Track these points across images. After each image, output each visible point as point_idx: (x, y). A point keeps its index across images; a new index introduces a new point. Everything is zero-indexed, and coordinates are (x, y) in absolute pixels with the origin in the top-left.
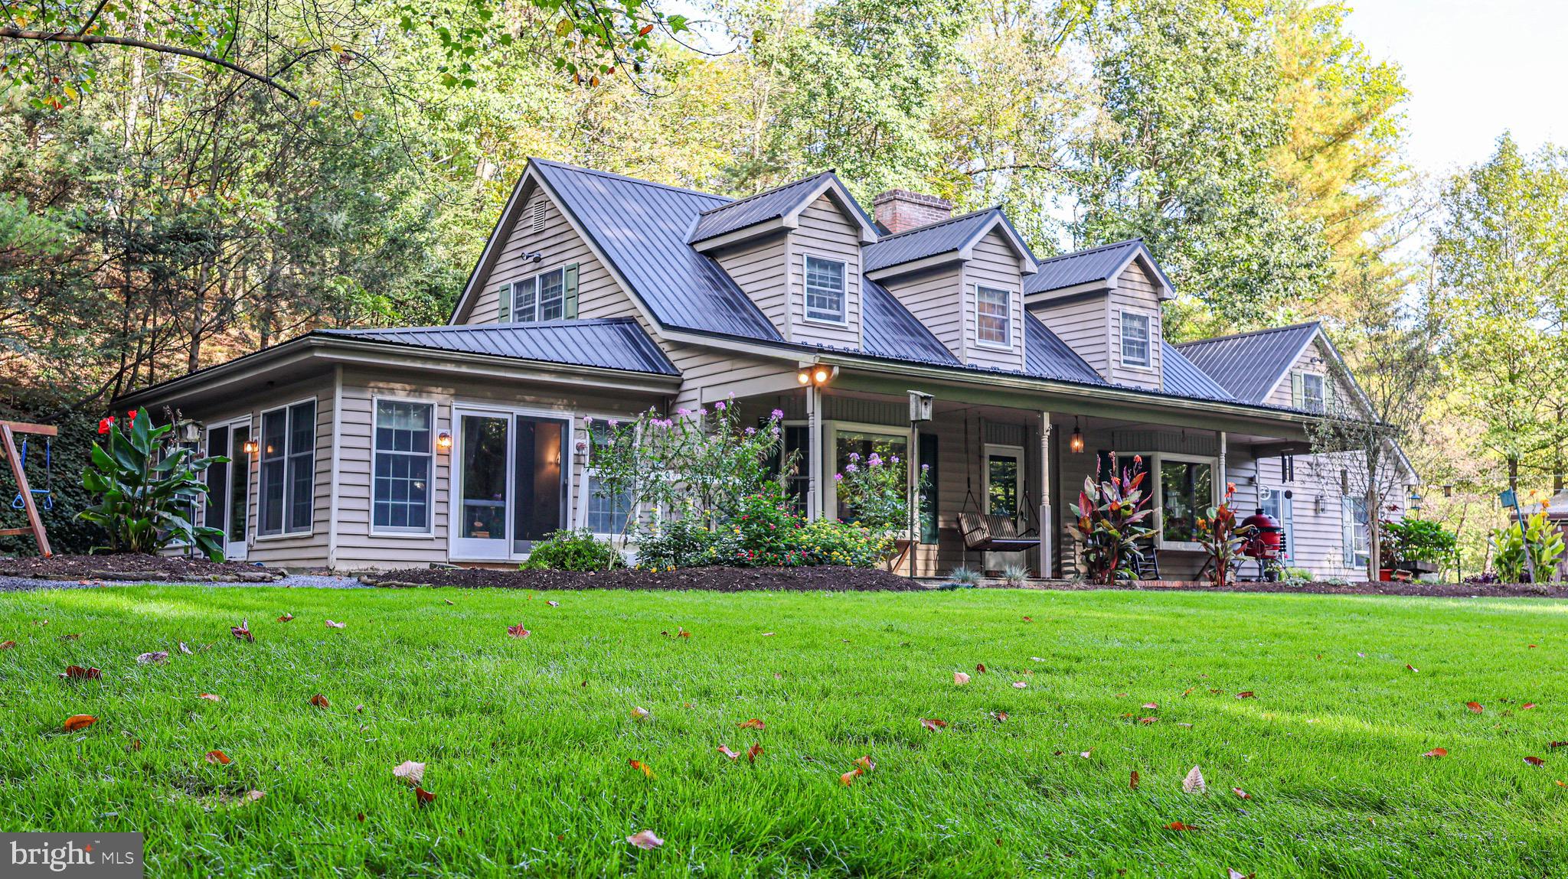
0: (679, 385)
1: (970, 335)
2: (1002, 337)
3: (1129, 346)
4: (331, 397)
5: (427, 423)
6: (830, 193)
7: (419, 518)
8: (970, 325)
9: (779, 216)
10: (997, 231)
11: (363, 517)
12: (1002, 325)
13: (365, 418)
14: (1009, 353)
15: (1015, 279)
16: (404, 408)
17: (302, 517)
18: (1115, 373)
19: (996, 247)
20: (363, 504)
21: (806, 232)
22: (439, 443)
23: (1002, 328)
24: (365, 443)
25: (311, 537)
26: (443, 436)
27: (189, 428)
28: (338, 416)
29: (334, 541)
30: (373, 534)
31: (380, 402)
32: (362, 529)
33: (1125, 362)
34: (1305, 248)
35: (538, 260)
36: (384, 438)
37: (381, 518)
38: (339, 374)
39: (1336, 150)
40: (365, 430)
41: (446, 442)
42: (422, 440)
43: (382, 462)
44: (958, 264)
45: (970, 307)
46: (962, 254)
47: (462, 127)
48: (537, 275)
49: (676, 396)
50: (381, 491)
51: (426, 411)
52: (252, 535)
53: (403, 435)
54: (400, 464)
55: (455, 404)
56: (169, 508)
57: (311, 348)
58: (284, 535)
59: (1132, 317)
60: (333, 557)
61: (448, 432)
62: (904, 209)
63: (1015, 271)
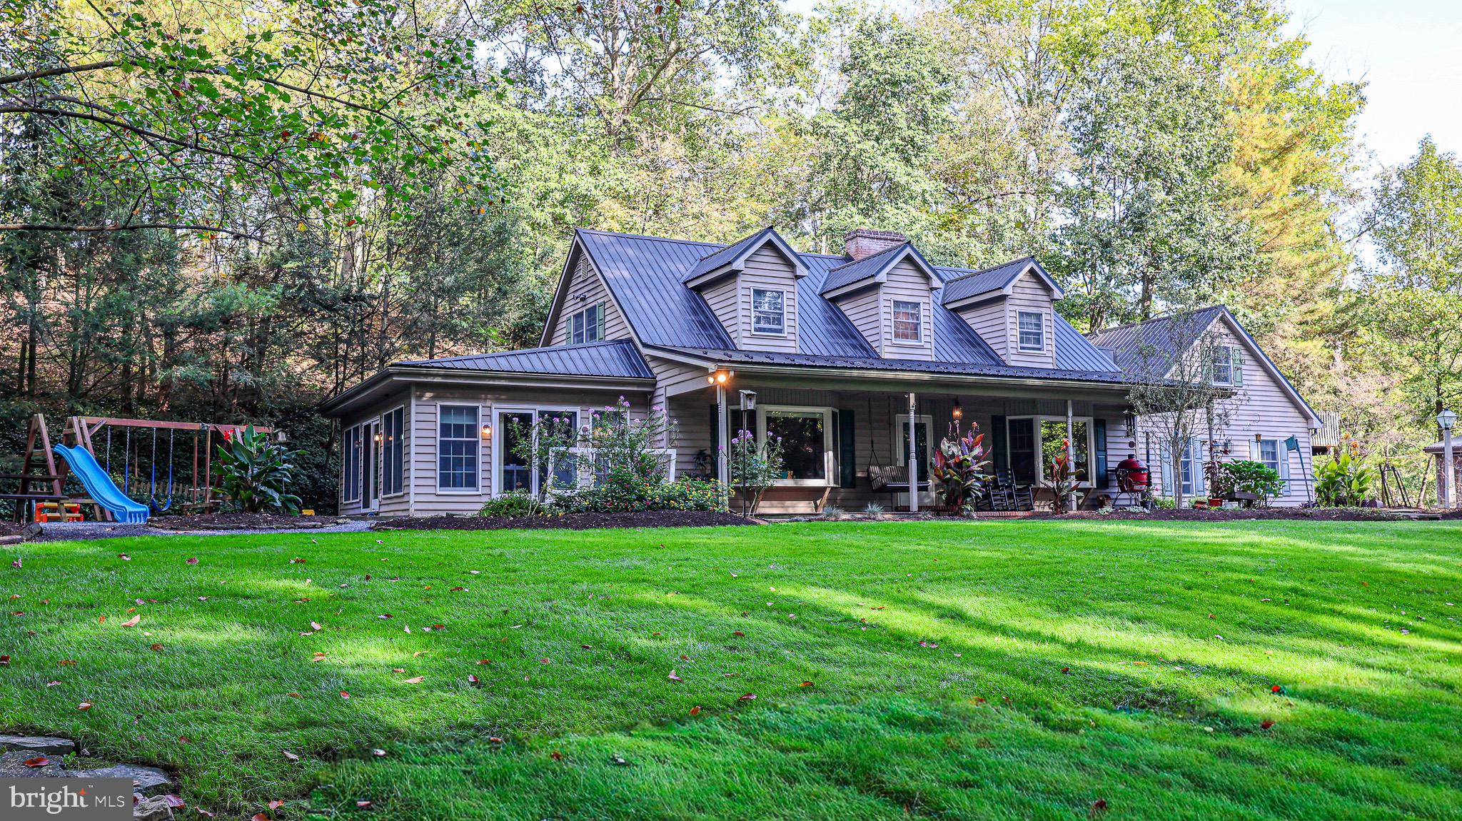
0: (655, 385)
1: (888, 336)
2: (916, 336)
3: (1024, 337)
4: (409, 405)
5: (476, 419)
6: (769, 244)
7: (471, 481)
8: (887, 329)
9: (730, 263)
10: (908, 259)
11: (432, 482)
12: (916, 327)
13: (432, 417)
14: (922, 347)
15: (926, 294)
16: (459, 410)
17: (399, 487)
18: (1013, 357)
19: (908, 271)
20: (432, 474)
21: (752, 272)
22: (483, 432)
23: (916, 329)
24: (432, 434)
25: (402, 496)
26: (486, 427)
27: (280, 434)
28: (413, 417)
29: (412, 498)
30: (439, 493)
31: (442, 407)
32: (432, 490)
33: (1021, 348)
34: (1234, 244)
35: (583, 299)
36: (445, 429)
37: (445, 482)
38: (413, 389)
39: (1282, 160)
40: (432, 426)
41: (487, 431)
42: (472, 430)
43: (444, 447)
44: (876, 286)
45: (887, 316)
46: (879, 278)
47: (562, 203)
48: (584, 309)
49: (653, 392)
50: (444, 464)
51: (474, 411)
52: (381, 495)
53: (459, 428)
54: (458, 447)
55: (495, 405)
56: (268, 484)
57: (392, 375)
58: (392, 495)
59: (1029, 314)
60: (412, 510)
61: (489, 424)
62: (865, 243)
63: (925, 287)
